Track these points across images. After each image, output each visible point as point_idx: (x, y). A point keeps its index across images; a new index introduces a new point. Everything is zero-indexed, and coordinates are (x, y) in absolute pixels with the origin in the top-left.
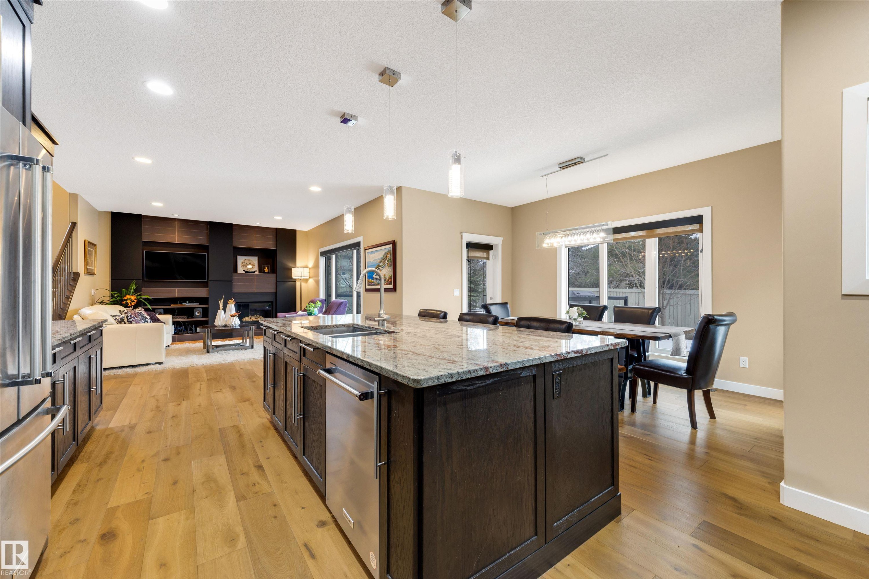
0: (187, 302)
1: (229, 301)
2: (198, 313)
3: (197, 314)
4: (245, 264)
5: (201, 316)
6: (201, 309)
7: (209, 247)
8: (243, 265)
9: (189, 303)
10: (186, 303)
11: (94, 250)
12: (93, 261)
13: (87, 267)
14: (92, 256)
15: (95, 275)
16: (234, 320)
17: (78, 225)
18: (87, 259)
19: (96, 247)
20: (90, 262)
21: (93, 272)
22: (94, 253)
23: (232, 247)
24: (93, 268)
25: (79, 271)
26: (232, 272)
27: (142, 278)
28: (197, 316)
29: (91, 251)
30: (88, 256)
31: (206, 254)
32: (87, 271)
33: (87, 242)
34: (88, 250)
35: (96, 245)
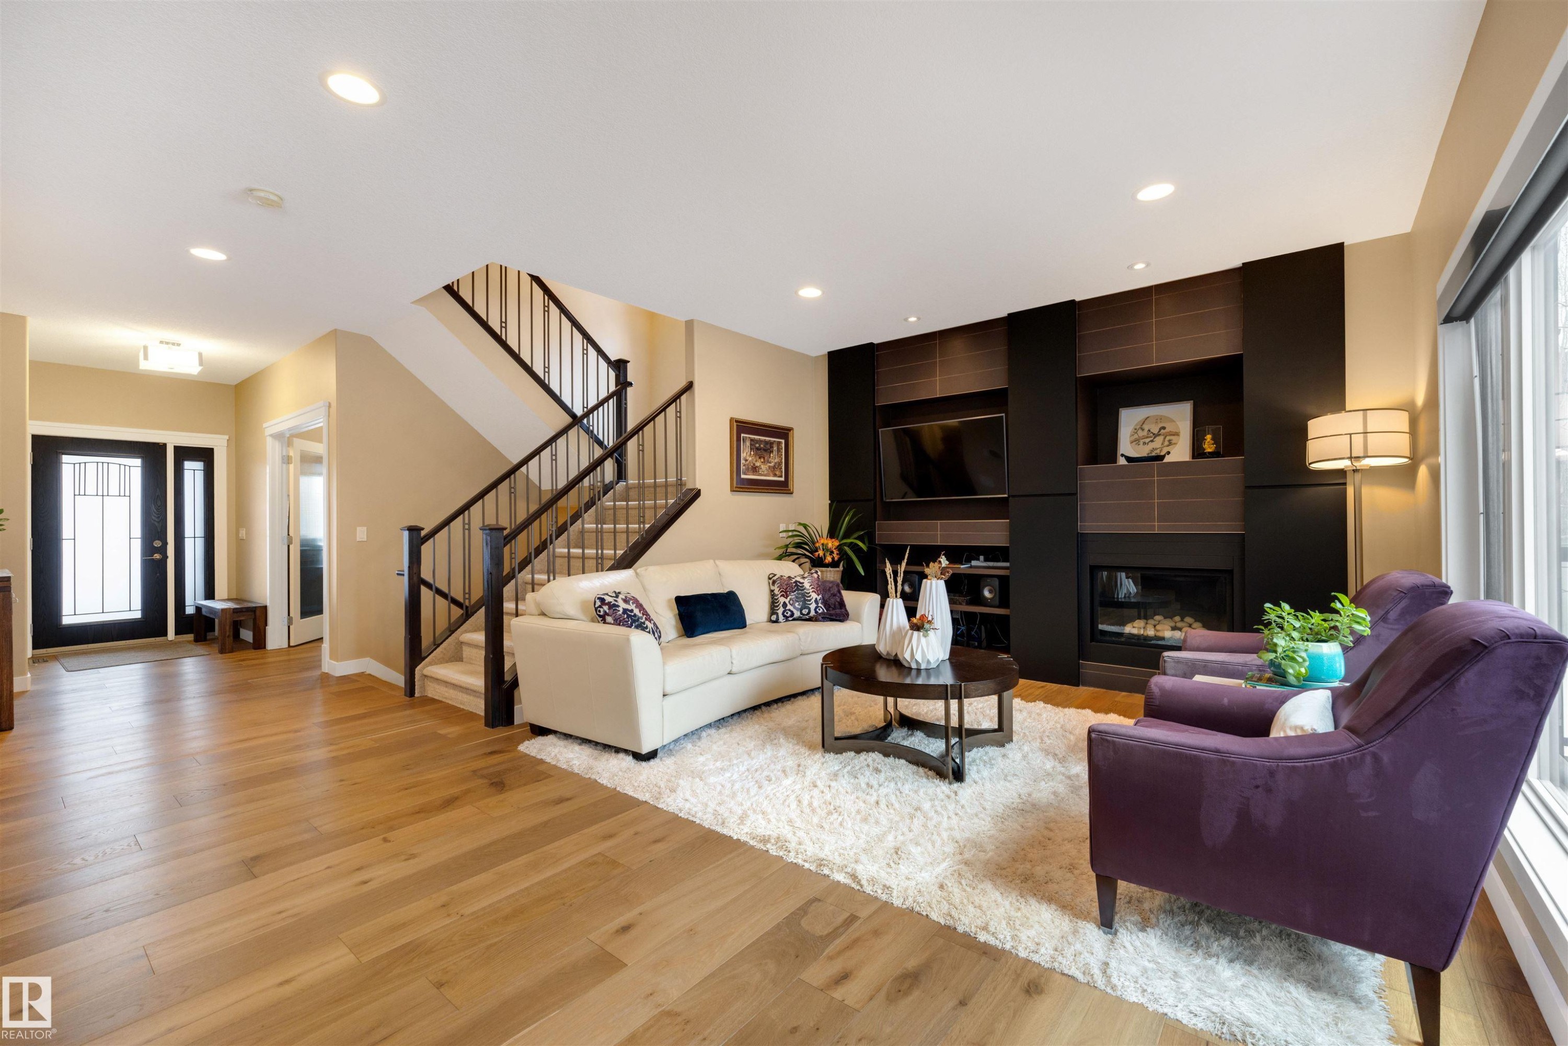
0: (982, 558)
2: (990, 592)
3: (987, 594)
4: (1145, 433)
5: (997, 602)
6: (996, 582)
7: (1009, 392)
8: (1136, 436)
9: (986, 560)
10: (978, 559)
11: (783, 441)
12: (780, 463)
13: (743, 476)
14: (775, 453)
15: (792, 493)
16: (919, 639)
17: (696, 386)
18: (746, 460)
19: (790, 434)
20: (762, 466)
21: (782, 487)
22: (783, 445)
23: (1076, 378)
24: (783, 479)
25: (698, 486)
26: (1077, 465)
27: (875, 496)
28: (986, 599)
29: (766, 443)
30: (746, 454)
31: (1003, 415)
32: (742, 485)
33: (737, 421)
34: (752, 440)
35: (790, 429)
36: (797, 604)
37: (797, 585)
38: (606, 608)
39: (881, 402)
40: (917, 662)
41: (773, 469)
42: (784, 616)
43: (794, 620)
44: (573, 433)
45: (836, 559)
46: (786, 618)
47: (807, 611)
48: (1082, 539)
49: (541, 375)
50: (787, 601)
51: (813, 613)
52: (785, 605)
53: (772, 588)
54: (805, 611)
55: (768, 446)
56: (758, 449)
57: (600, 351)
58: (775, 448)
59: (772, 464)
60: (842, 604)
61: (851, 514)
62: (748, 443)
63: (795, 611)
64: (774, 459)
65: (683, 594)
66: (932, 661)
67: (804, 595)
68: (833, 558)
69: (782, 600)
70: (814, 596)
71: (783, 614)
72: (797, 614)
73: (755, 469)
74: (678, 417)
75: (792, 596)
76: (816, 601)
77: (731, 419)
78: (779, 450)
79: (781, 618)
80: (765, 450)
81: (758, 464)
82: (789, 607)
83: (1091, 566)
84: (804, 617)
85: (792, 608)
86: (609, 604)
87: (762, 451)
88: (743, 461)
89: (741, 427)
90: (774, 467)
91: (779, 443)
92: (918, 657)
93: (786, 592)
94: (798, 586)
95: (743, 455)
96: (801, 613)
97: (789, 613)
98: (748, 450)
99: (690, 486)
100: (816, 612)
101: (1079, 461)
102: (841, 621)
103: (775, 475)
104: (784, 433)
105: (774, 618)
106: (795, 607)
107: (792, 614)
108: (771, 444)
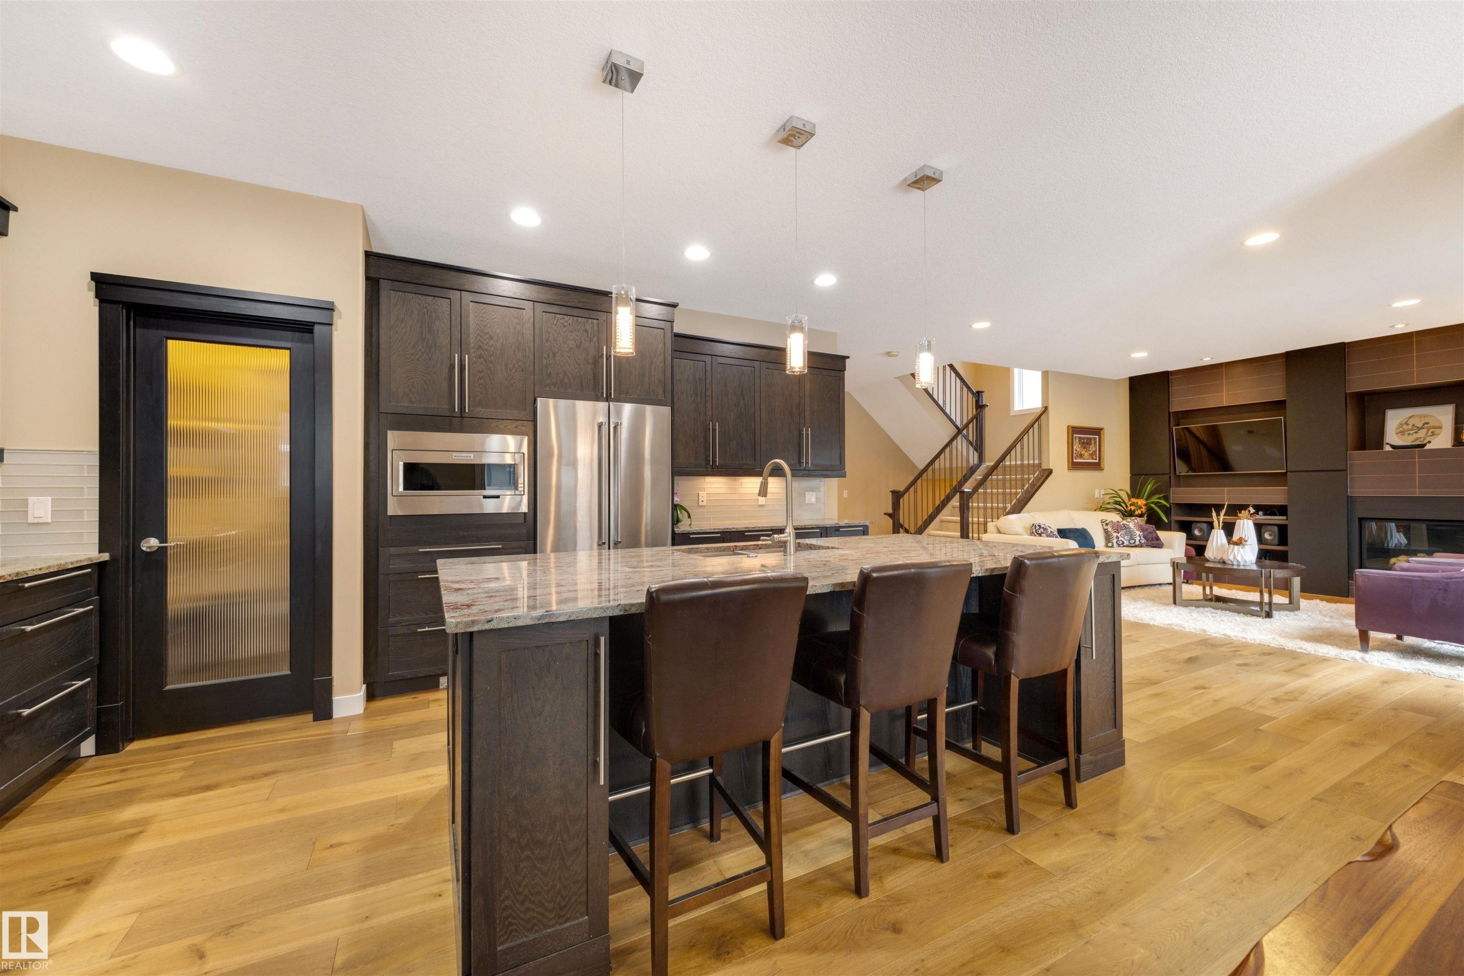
0: (1261, 513)
1: (1240, 513)
2: (1270, 535)
3: (1267, 536)
4: (1409, 427)
5: (1276, 542)
6: (1276, 529)
7: (1287, 402)
8: (1401, 429)
9: (1265, 514)
11: (1097, 437)
12: (1095, 451)
13: (1075, 460)
14: (1093, 445)
15: (1103, 470)
16: (1239, 551)
17: (1050, 409)
18: (1076, 450)
19: (1102, 432)
20: (1085, 454)
21: (1097, 466)
22: (1098, 439)
23: (1346, 393)
24: (1097, 461)
25: (1051, 467)
26: (1347, 451)
27: (1170, 472)
28: (1267, 540)
29: (1088, 438)
30: (1077, 447)
31: (1282, 417)
32: (1074, 466)
33: (1072, 427)
34: (1080, 438)
35: (1102, 429)
36: (1126, 537)
37: (1124, 526)
38: (1042, 530)
39: (1174, 409)
40: (1238, 561)
41: (1092, 456)
42: (1117, 544)
43: (1124, 546)
44: (959, 438)
45: (1144, 512)
46: (1119, 545)
47: (1134, 541)
48: (1351, 500)
49: (942, 405)
50: (1119, 535)
51: (1137, 543)
52: (1117, 537)
53: (1106, 527)
54: (1132, 542)
55: (1089, 441)
56: (1083, 443)
57: (968, 388)
58: (1093, 442)
59: (1091, 452)
60: (1158, 539)
61: (1152, 483)
62: (1077, 440)
63: (1125, 541)
64: (1092, 448)
65: (1061, 527)
66: (1248, 561)
67: (1130, 532)
68: (1142, 511)
69: (1115, 535)
70: (1138, 533)
71: (1117, 542)
72: (1126, 543)
73: (1081, 456)
74: (1040, 428)
75: (1123, 532)
76: (1139, 536)
77: (1068, 427)
78: (1095, 443)
79: (1115, 544)
80: (1087, 444)
81: (1083, 452)
82: (1120, 538)
83: (1359, 518)
84: (1131, 545)
85: (1123, 539)
86: (1043, 528)
87: (1085, 444)
88: (1074, 451)
89: (1074, 430)
90: (1092, 454)
91: (1096, 438)
92: (1239, 558)
93: (1118, 530)
94: (1126, 527)
95: (1075, 447)
96: (1129, 543)
97: (1121, 542)
98: (1077, 444)
99: (1044, 467)
100: (1140, 542)
101: (1349, 447)
102: (1159, 547)
103: (1093, 459)
104: (1098, 431)
105: (1110, 544)
106: (1125, 539)
107: (1123, 543)
108: (1090, 439)
